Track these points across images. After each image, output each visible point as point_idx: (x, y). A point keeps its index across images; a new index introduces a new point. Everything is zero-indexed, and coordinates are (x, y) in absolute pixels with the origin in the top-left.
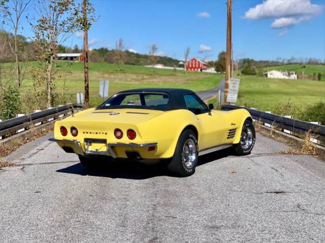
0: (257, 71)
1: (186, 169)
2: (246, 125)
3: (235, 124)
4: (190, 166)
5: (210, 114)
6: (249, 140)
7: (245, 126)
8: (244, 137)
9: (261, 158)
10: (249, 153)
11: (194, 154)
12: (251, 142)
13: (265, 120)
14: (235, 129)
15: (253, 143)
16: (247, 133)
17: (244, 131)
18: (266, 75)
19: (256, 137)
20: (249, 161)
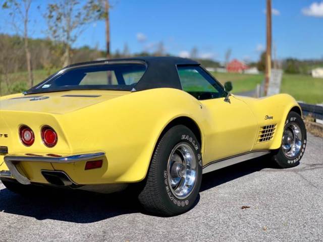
0: (301, 70)
1: (175, 202)
2: (292, 119)
3: (272, 118)
4: (184, 195)
5: (227, 100)
6: (297, 142)
7: (289, 121)
8: (289, 139)
9: (316, 171)
10: (297, 163)
11: (193, 172)
12: (299, 147)
13: (317, 115)
14: (273, 126)
15: (302, 147)
16: (292, 132)
17: (288, 128)
18: (311, 74)
19: (307, 139)
20: (298, 177)
